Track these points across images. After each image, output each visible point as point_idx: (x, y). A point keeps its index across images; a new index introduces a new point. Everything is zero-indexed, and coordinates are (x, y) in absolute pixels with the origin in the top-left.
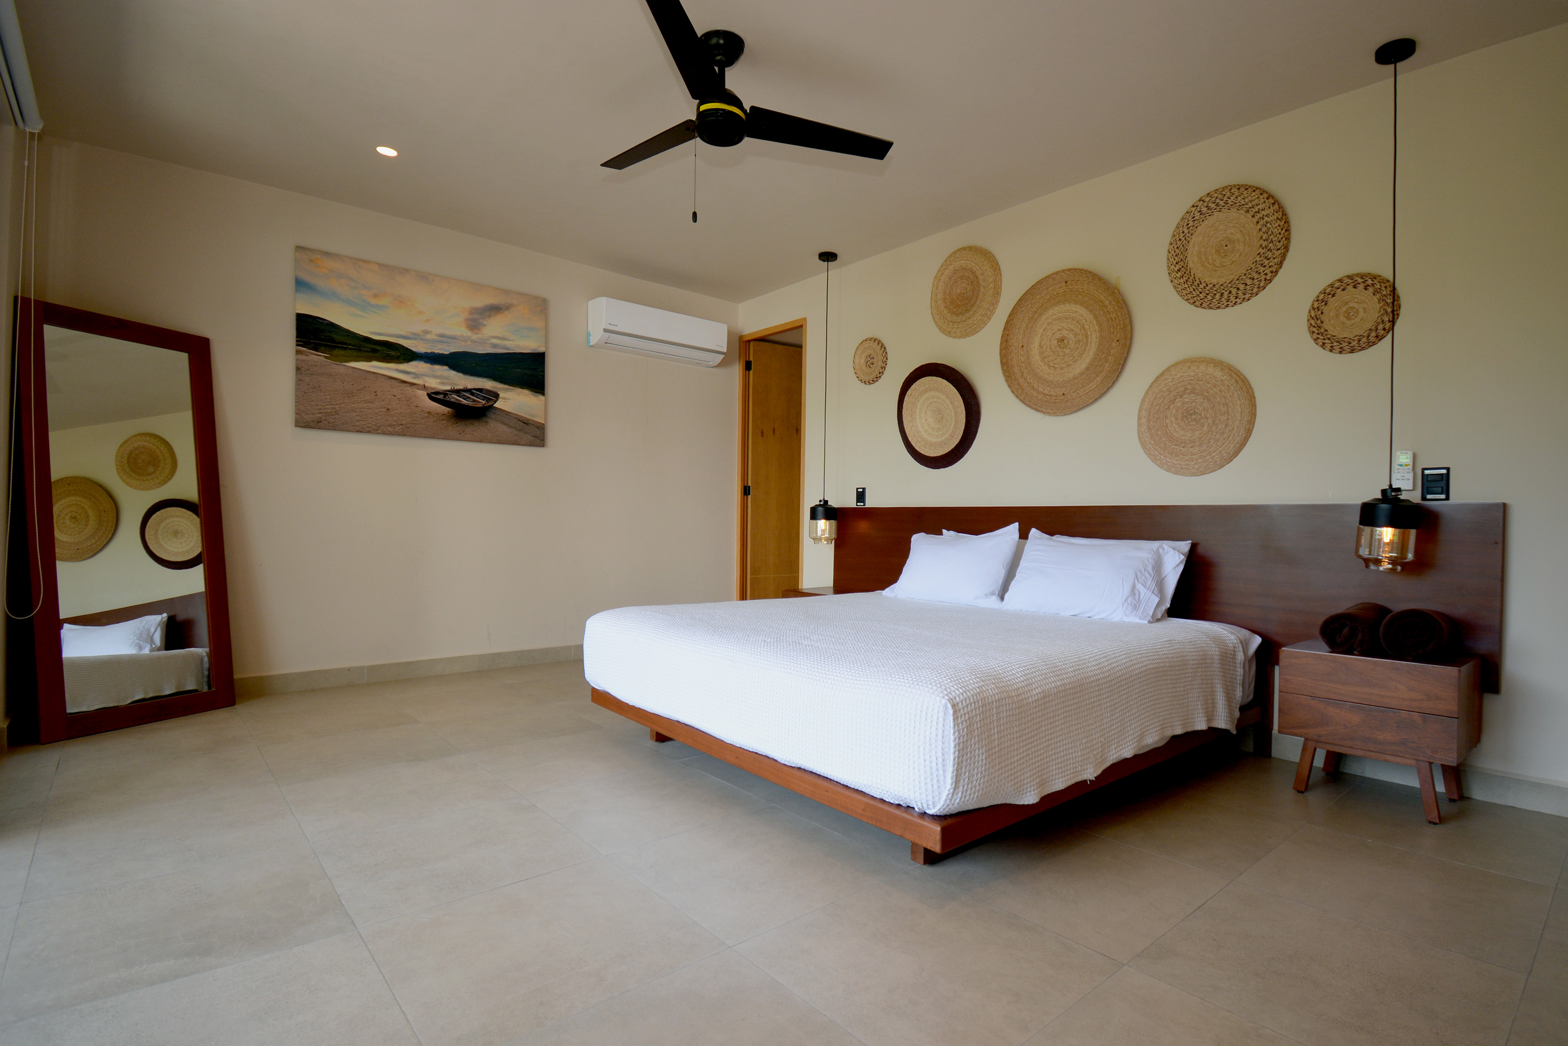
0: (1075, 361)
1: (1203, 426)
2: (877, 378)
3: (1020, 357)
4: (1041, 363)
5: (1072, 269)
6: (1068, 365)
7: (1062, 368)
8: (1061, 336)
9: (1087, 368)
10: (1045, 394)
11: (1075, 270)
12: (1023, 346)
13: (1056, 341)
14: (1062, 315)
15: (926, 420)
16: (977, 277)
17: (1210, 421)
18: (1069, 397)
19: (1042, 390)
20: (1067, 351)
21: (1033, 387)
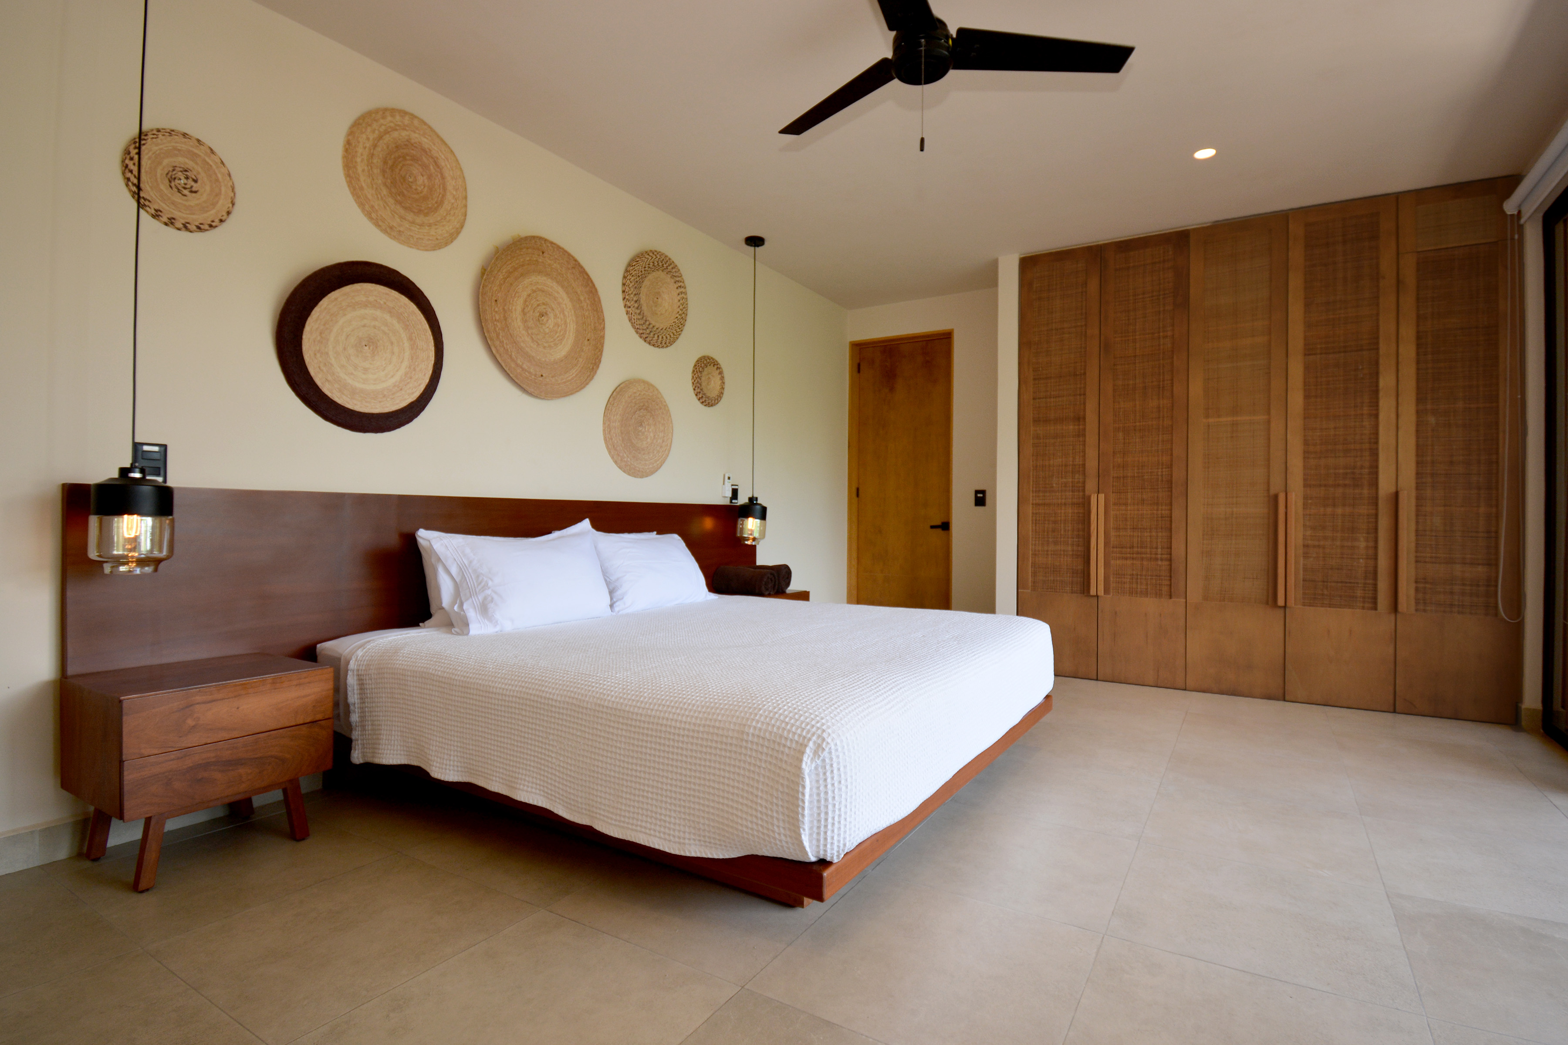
0: (556, 345)
1: (647, 438)
2: (211, 226)
3: (494, 313)
4: (524, 332)
5: (555, 244)
6: (550, 346)
7: (544, 347)
8: (544, 311)
9: (566, 357)
10: (523, 369)
11: (559, 247)
12: (496, 301)
13: (538, 314)
14: (545, 288)
15: (345, 349)
16: (443, 178)
17: (652, 435)
18: (548, 380)
19: (521, 364)
20: (547, 330)
21: (511, 356)
